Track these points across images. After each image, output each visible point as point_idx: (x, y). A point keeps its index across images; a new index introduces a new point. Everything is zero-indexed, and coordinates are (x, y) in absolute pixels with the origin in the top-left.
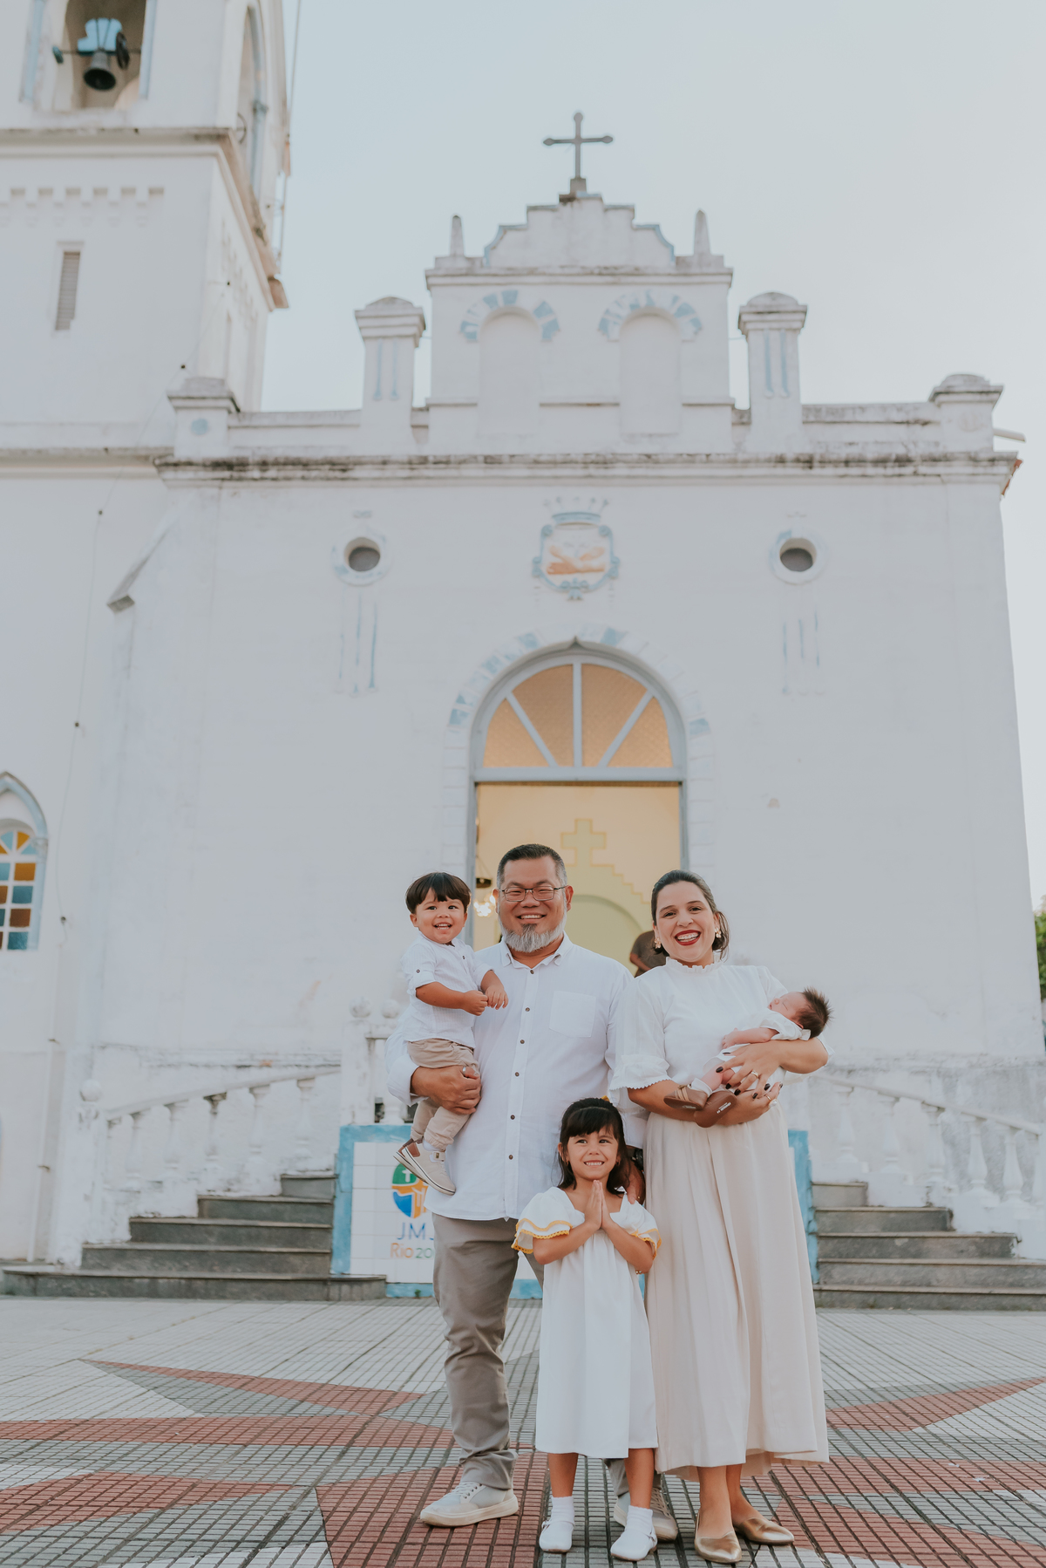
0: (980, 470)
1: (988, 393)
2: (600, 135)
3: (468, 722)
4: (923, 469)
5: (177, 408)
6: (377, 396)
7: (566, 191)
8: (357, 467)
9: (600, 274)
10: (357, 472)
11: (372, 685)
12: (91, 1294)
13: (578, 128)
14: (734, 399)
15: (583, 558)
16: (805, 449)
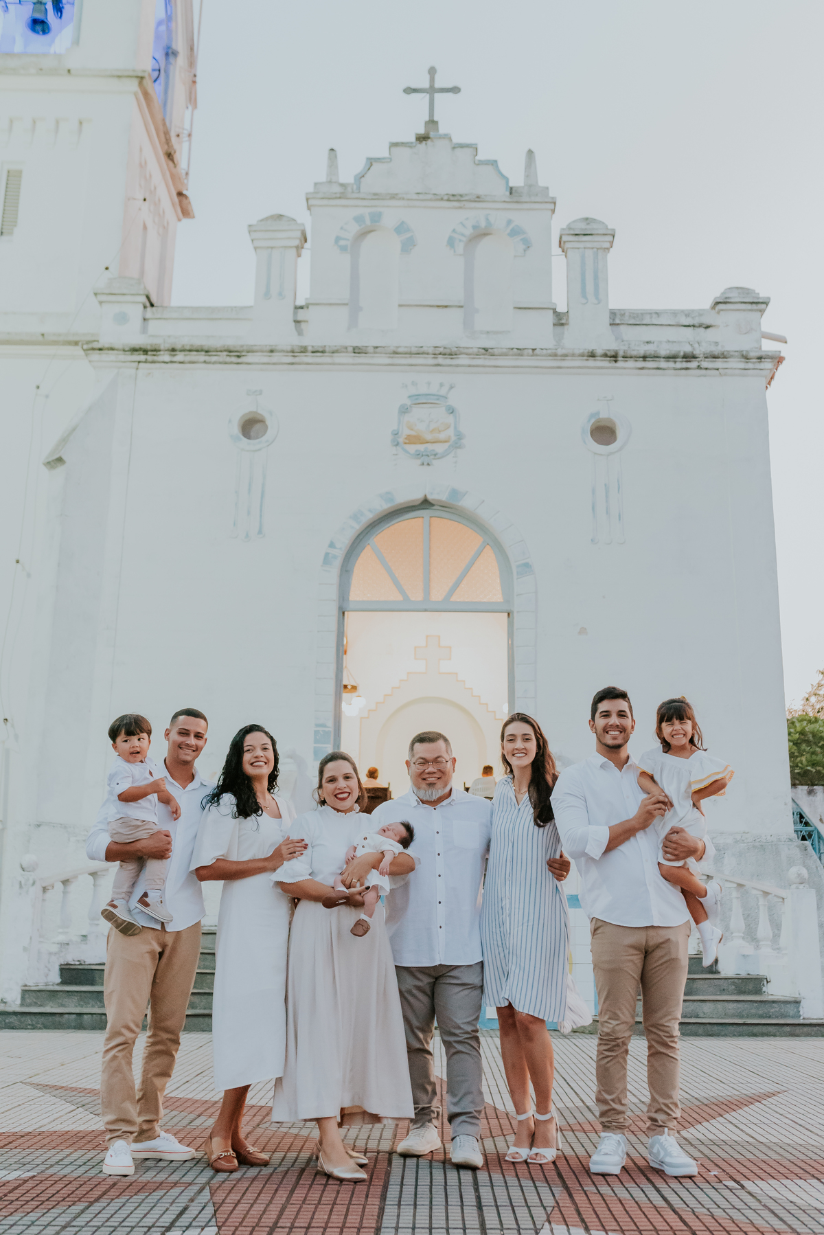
0: (750, 366)
1: (757, 303)
2: (450, 86)
3: (338, 563)
4: (705, 364)
5: (101, 303)
6: (267, 295)
7: (422, 131)
8: (249, 354)
9: (448, 200)
10: (250, 358)
11: (260, 532)
12: (29, 1027)
13: (432, 80)
14: (556, 304)
15: (432, 431)
16: (611, 345)
